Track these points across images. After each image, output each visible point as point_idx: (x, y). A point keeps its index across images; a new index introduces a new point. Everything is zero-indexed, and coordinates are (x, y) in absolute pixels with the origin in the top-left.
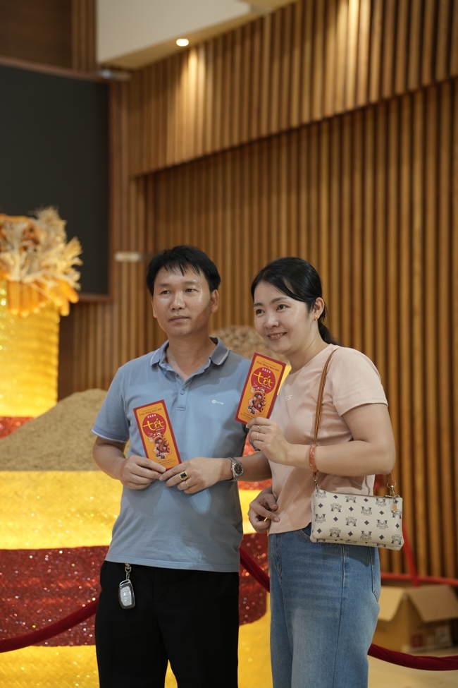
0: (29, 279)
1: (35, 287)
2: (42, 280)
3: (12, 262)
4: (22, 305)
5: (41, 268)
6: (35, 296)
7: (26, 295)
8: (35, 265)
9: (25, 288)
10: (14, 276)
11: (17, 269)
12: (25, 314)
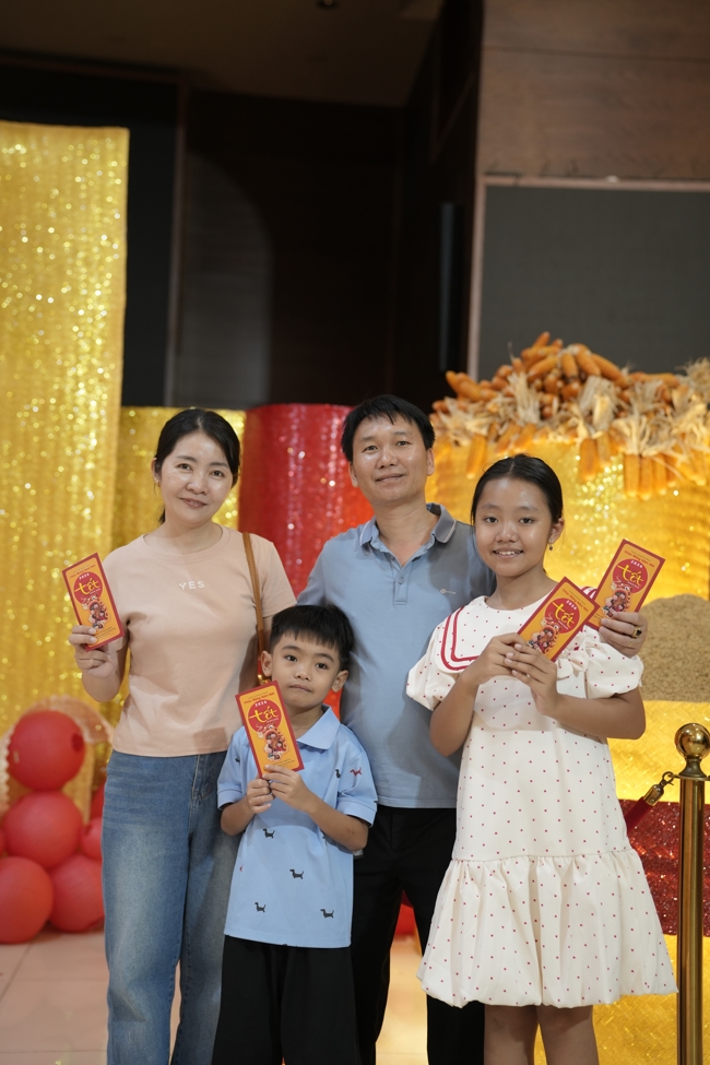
0: (651, 452)
1: (660, 461)
2: (671, 453)
3: (626, 431)
4: (641, 485)
5: (670, 436)
6: (661, 473)
7: (647, 471)
8: (664, 433)
9: (646, 463)
10: (632, 448)
11: (635, 439)
12: (646, 496)
